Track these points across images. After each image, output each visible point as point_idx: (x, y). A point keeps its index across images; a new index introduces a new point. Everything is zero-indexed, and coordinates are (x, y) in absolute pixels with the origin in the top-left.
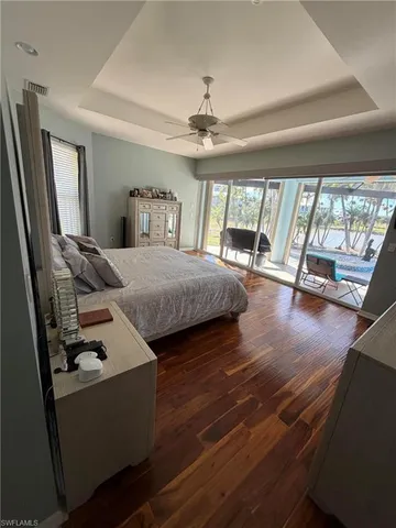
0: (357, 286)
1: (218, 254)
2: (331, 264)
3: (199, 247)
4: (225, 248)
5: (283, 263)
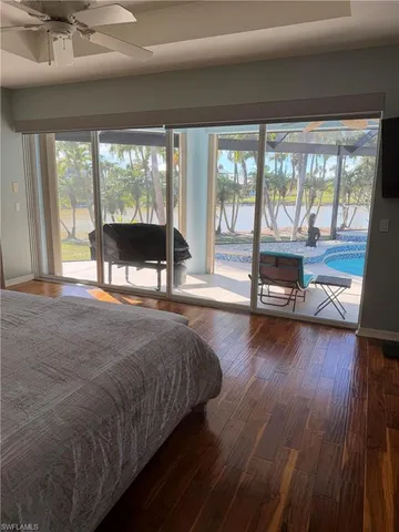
0: (334, 288)
1: (95, 279)
2: (297, 263)
3: (45, 270)
4: (106, 264)
5: (207, 273)
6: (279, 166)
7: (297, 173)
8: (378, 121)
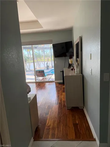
0: (51, 75)
2: (43, 71)
6: (39, 52)
7: (43, 54)
8: (52, 44)
